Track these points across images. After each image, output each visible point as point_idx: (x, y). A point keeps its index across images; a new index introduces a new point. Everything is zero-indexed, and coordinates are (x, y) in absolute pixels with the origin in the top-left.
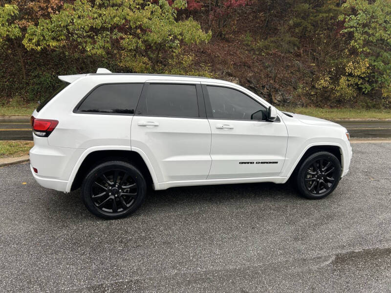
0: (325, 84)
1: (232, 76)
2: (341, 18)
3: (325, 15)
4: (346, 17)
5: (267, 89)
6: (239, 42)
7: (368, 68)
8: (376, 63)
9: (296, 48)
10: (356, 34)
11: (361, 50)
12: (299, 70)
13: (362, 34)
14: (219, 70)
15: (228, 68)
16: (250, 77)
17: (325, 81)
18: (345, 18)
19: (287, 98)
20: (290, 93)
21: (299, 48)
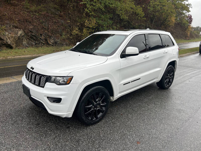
0: (77, 32)
1: (17, 28)
5: (44, 36)
6: (21, 6)
7: (96, 23)
8: (99, 21)
9: (59, 12)
10: (87, 5)
11: (91, 14)
12: (62, 25)
13: (90, 5)
14: (7, 24)
15: (14, 23)
16: (31, 29)
17: (76, 30)
19: (57, 41)
20: (58, 38)
21: (61, 12)
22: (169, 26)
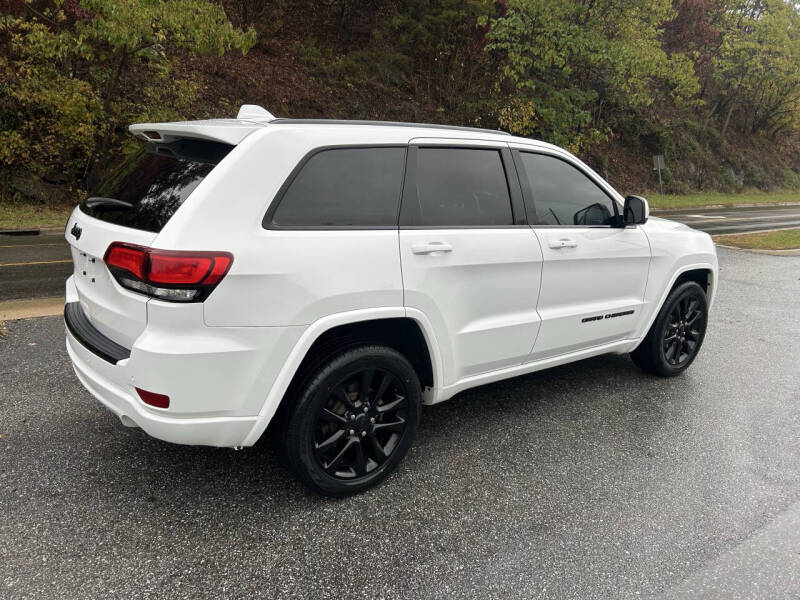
2: (482, 21)
3: (453, 13)
4: (491, 20)
7: (533, 118)
8: (544, 111)
9: (404, 76)
10: (511, 55)
11: (522, 84)
13: (522, 55)
18: (489, 23)
21: (408, 76)
22: (789, 134)
